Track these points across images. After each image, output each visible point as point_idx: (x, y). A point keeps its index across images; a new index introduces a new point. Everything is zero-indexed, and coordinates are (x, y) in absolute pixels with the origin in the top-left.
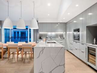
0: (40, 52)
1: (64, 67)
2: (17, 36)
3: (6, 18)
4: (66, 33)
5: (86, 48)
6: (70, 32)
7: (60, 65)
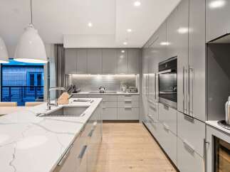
2: (36, 85)
4: (141, 76)
5: (205, 142)
6: (150, 75)
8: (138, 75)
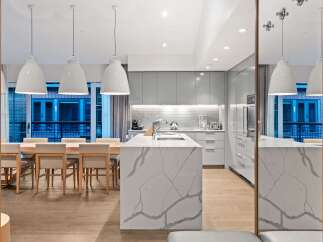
0: (138, 159)
1: (201, 201)
3: (25, 61)
4: (227, 108)
6: (239, 106)
7: (190, 194)
8: (223, 106)
